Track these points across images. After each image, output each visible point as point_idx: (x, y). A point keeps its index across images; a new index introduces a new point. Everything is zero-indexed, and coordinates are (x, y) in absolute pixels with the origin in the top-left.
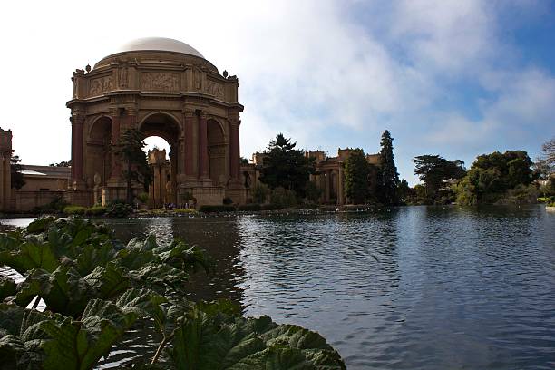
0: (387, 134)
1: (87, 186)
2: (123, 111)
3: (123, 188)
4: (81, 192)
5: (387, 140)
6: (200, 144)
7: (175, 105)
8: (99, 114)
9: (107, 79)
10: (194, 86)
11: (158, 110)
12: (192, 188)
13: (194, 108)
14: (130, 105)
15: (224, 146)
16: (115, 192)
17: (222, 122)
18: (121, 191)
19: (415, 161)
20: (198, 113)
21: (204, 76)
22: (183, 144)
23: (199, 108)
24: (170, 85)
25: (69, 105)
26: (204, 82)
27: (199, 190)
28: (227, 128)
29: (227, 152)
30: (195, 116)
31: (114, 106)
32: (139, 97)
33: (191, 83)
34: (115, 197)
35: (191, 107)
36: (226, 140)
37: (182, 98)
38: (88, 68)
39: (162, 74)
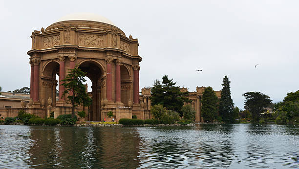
0: (226, 79)
1: (41, 105)
2: (67, 58)
3: (69, 107)
4: (38, 109)
5: (226, 82)
6: (116, 81)
7: (100, 56)
8: (50, 60)
9: (55, 38)
10: (112, 44)
11: (89, 59)
12: (112, 109)
13: (112, 58)
14: (72, 55)
15: (130, 82)
16: (63, 110)
17: (128, 68)
18: (67, 110)
19: (245, 96)
20: (115, 61)
21: (118, 38)
22: (105, 80)
23: (116, 58)
24: (97, 43)
25: (29, 53)
26: (119, 42)
27: (117, 110)
28: (132, 72)
29: (132, 86)
30: (113, 64)
31: (61, 55)
32: (77, 50)
33: (111, 42)
34: (63, 113)
35: (111, 58)
36: (131, 79)
37: (105, 52)
38: (43, 30)
39: (92, 35)
